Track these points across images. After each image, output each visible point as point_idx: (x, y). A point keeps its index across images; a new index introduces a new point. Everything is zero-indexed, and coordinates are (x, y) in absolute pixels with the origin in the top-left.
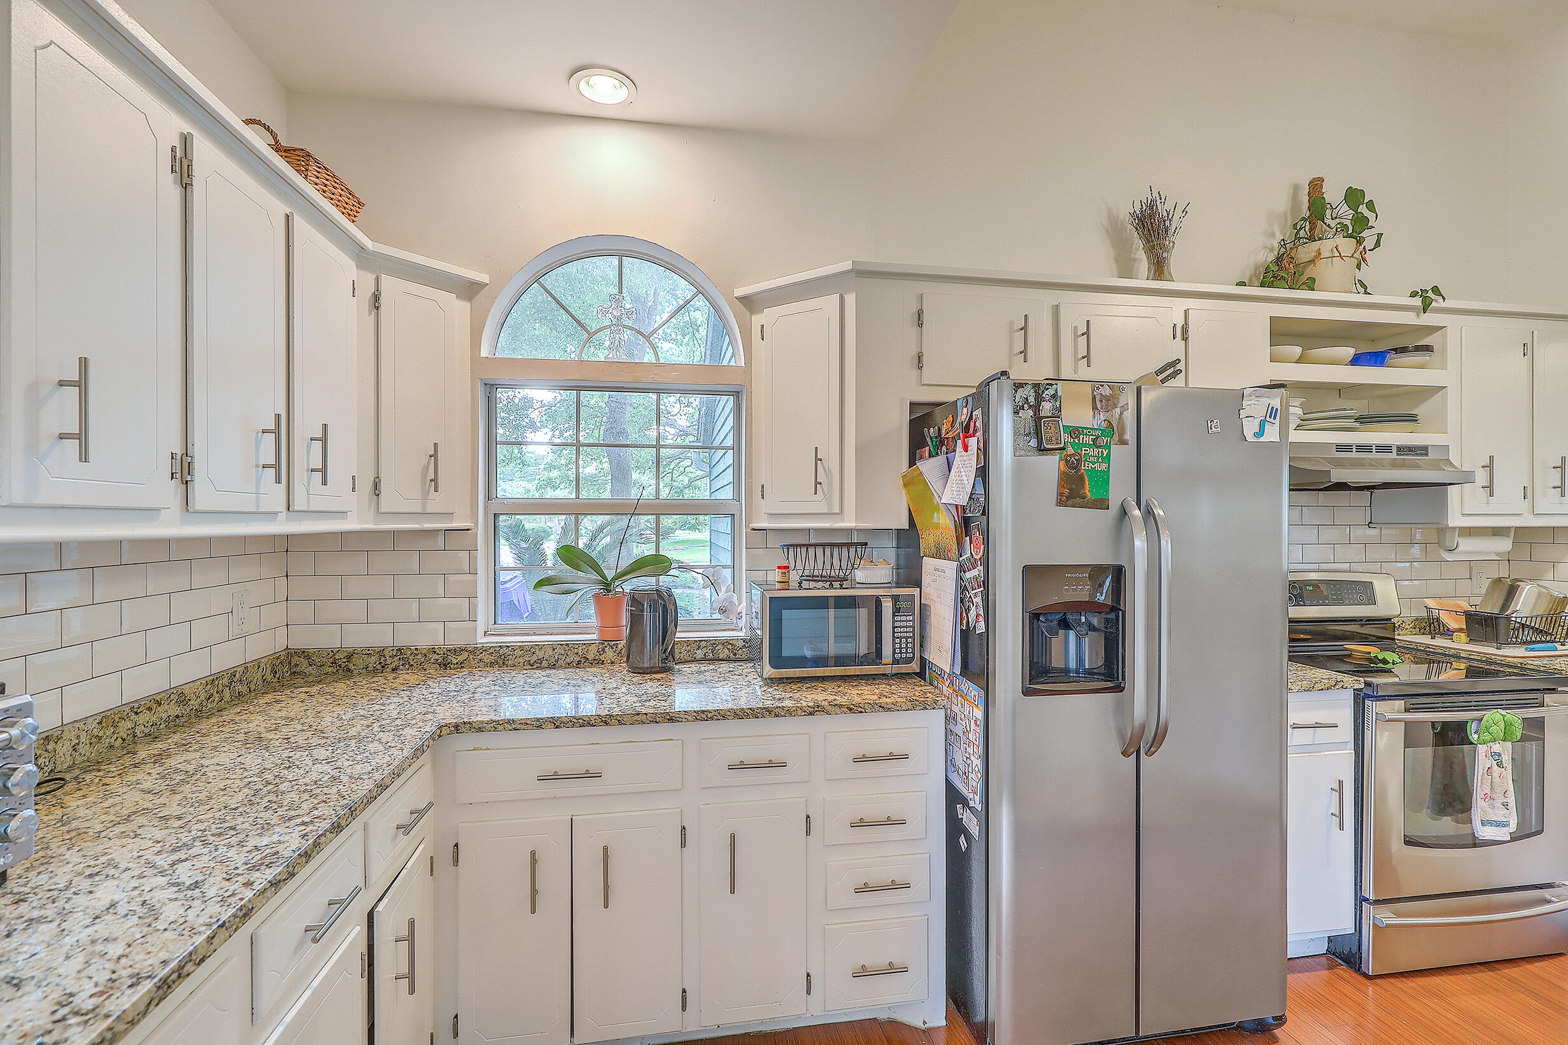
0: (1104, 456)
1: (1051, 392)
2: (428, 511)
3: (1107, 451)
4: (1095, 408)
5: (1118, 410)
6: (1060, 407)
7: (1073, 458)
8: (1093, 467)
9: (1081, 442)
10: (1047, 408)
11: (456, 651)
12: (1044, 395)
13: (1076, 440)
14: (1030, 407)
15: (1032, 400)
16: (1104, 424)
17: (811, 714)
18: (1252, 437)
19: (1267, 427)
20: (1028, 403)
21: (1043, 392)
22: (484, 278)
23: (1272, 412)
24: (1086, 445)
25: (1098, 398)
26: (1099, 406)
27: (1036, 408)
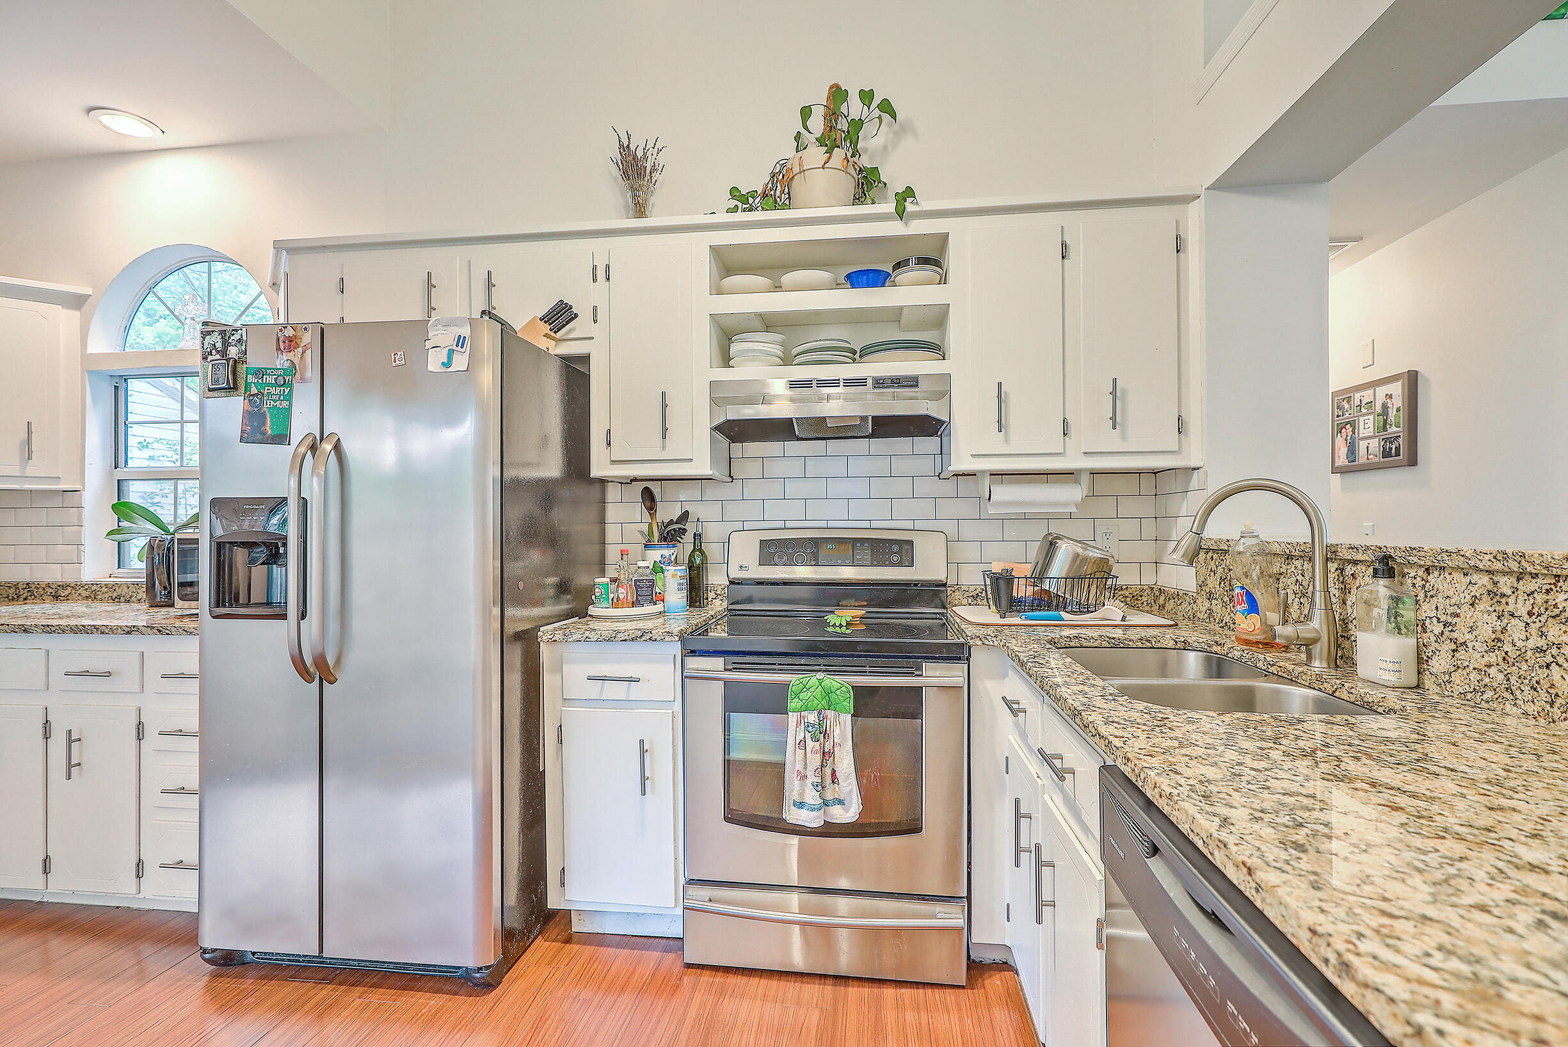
0: (286, 394)
1: (237, 337)
2: (27, 475)
3: (289, 389)
4: (278, 349)
5: (300, 350)
6: (246, 350)
7: (255, 398)
8: (275, 405)
9: (264, 382)
10: (233, 352)
11: (64, 587)
12: (230, 341)
13: (260, 381)
14: (218, 352)
15: (219, 345)
16: (287, 364)
17: (128, 633)
18: (440, 368)
19: (456, 356)
20: (216, 349)
21: (229, 337)
22: (88, 291)
23: (460, 341)
24: (269, 385)
25: (281, 339)
26: (282, 347)
27: (224, 353)
